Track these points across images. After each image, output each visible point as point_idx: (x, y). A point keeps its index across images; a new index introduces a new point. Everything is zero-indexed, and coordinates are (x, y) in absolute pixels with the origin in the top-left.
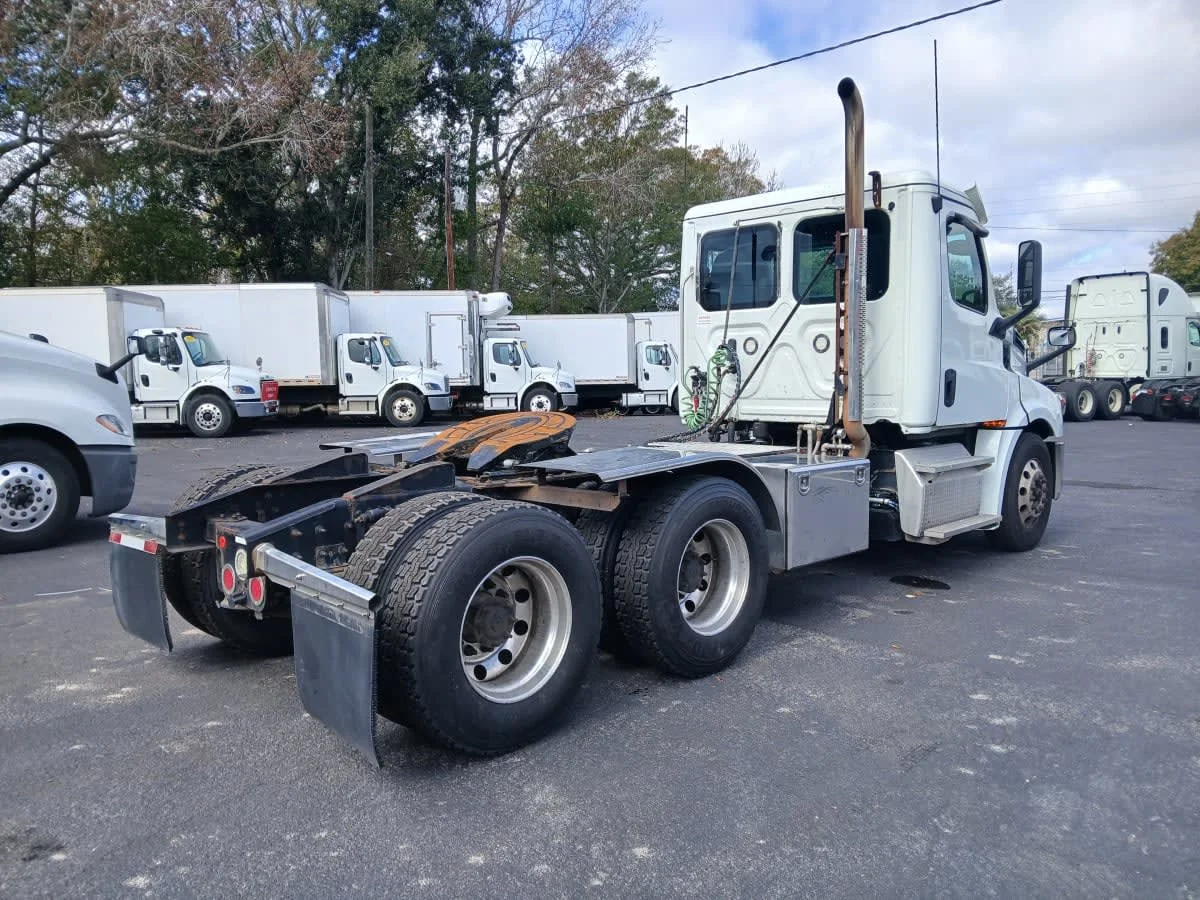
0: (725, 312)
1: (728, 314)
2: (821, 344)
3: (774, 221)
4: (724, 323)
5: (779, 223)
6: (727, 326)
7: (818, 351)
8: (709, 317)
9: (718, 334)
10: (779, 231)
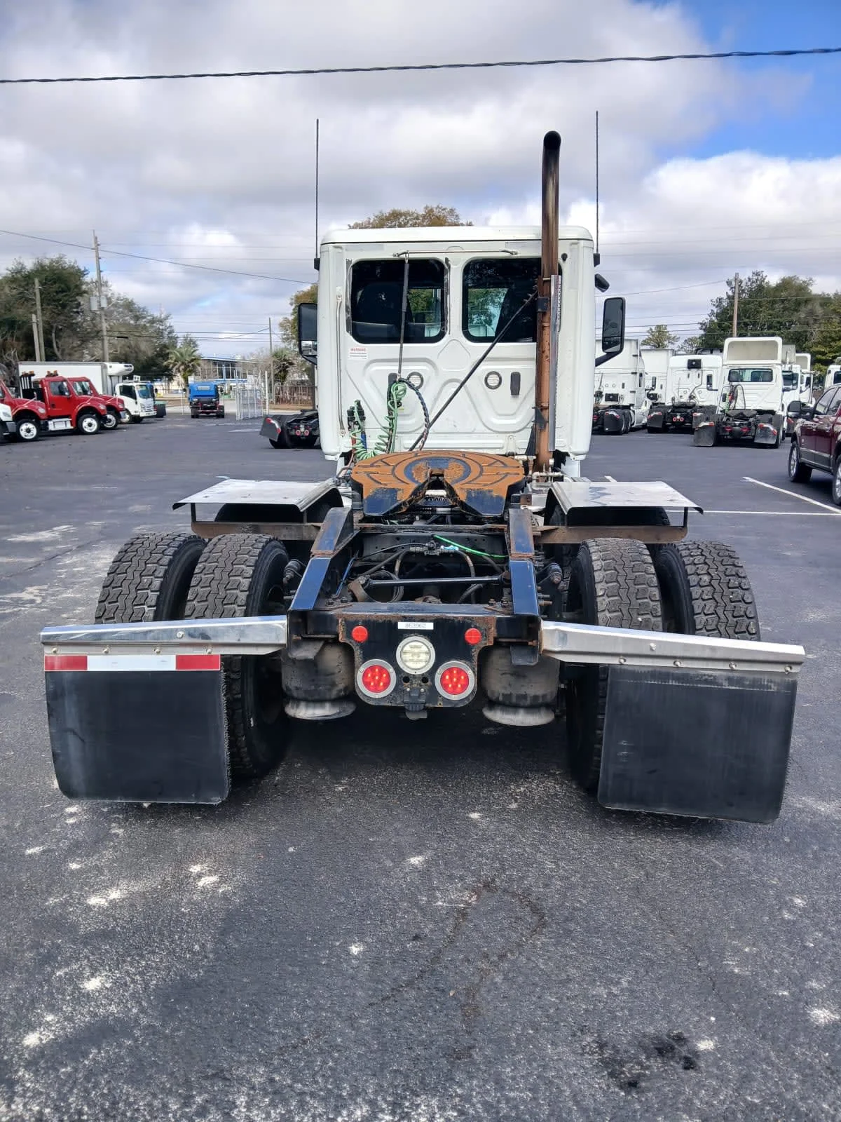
0: (399, 345)
1: (401, 347)
2: (493, 381)
3: (442, 258)
4: (398, 357)
5: (447, 260)
6: (400, 360)
7: (490, 387)
8: (364, 350)
9: (375, 368)
10: (447, 267)
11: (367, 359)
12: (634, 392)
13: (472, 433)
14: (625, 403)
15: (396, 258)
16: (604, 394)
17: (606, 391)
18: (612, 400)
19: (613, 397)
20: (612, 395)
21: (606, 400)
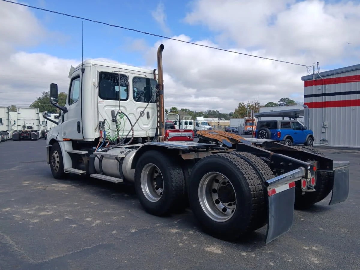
5: (128, 75)
8: (103, 102)
9: (106, 108)
10: (128, 78)
11: (104, 105)
12: (38, 126)
13: (137, 130)
14: (35, 129)
15: (113, 72)
16: (26, 126)
17: (27, 125)
18: (29, 129)
19: (30, 128)
20: (29, 127)
21: (27, 129)
